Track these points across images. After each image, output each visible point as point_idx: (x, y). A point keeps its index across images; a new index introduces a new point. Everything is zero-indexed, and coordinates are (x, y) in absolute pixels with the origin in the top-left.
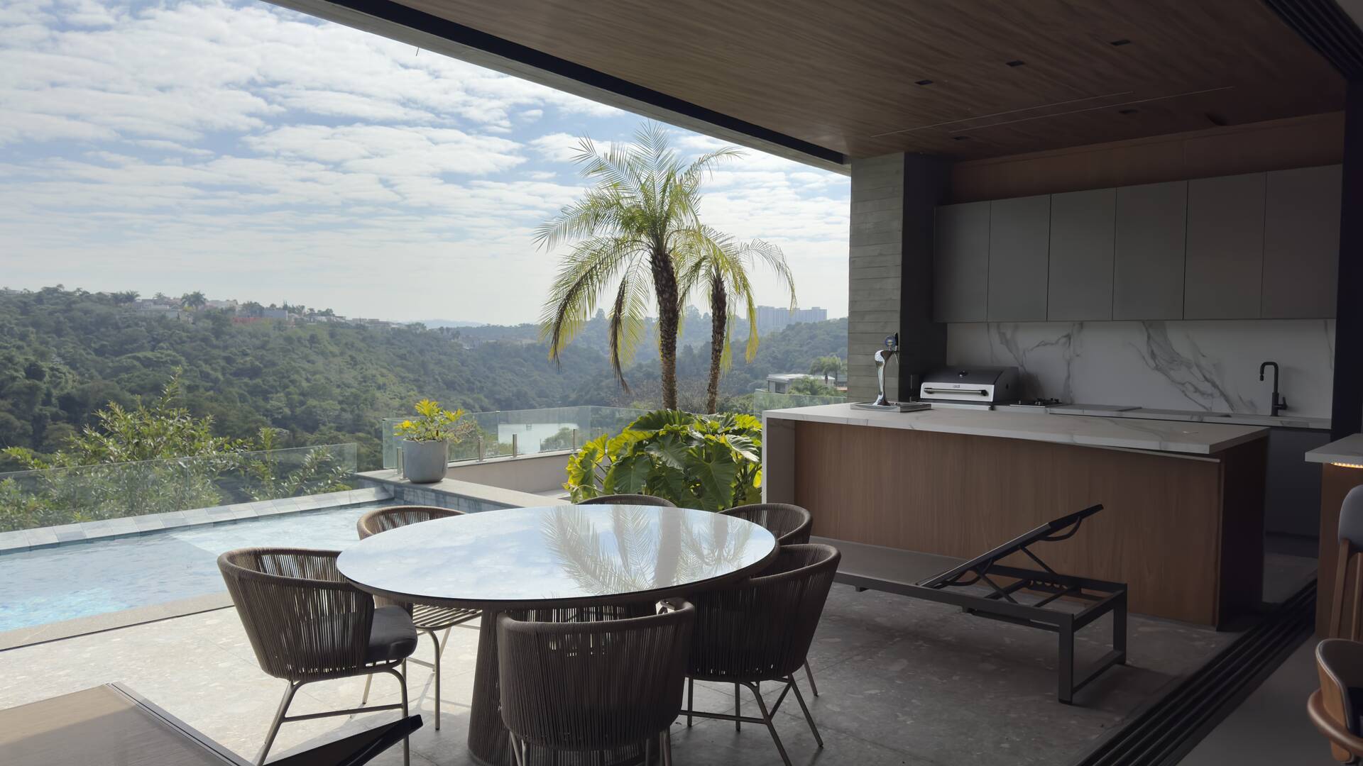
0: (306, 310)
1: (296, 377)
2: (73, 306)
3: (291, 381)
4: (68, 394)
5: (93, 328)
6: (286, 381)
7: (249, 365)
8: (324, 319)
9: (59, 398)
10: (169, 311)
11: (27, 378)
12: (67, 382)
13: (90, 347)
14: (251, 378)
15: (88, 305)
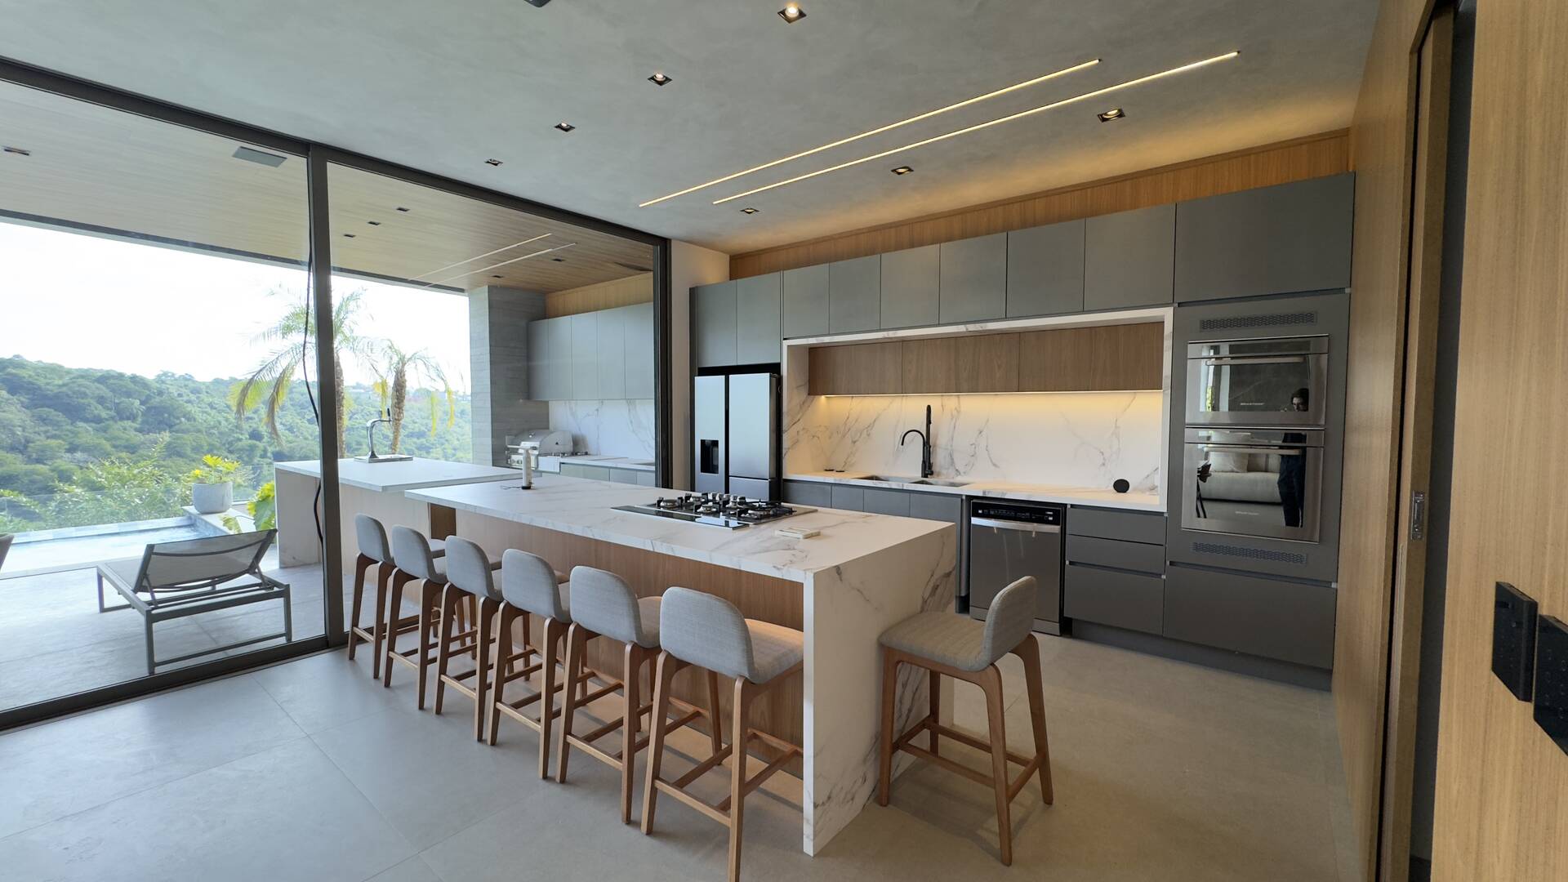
1: (448, 437)
2: (294, 390)
3: (447, 440)
6: (443, 441)
7: (417, 430)
9: (273, 453)
10: (363, 393)
11: (250, 439)
13: (304, 418)
14: (418, 438)
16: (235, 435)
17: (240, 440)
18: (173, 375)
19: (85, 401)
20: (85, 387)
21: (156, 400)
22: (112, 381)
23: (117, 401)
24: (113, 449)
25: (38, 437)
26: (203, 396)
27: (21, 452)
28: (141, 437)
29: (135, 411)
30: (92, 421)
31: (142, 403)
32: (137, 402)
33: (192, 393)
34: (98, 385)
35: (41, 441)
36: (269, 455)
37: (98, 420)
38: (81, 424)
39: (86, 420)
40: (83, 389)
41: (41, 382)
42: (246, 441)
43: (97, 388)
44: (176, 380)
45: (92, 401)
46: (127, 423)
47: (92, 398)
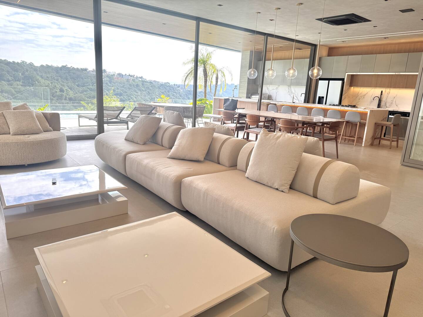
0: (135, 76)
1: (132, 97)
2: (70, 71)
3: (131, 98)
4: (71, 97)
5: (76, 78)
6: (130, 98)
8: (140, 79)
9: (68, 98)
11: (60, 92)
12: (70, 94)
13: (75, 84)
14: (120, 96)
15: (74, 71)
16: (55, 90)
17: (56, 92)
18: (26, 63)
19: (4, 72)
20: (3, 67)
21: (27, 73)
22: (11, 65)
23: (13, 73)
24: (15, 93)
26: (38, 72)
28: (23, 88)
29: (20, 78)
30: (6, 81)
31: (22, 74)
32: (20, 74)
33: (34, 71)
34: (7, 66)
36: (67, 99)
37: (9, 81)
38: (3, 82)
39: (4, 81)
40: (2, 68)
42: (58, 93)
43: (7, 67)
44: (27, 65)
45: (6, 73)
46: (18, 82)
47: (5, 71)
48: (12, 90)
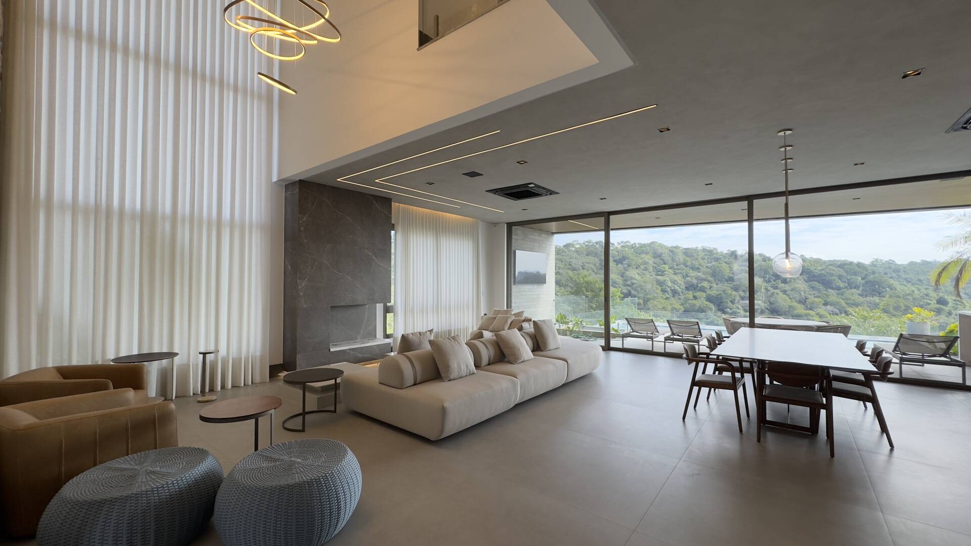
11: (937, 304)
16: (925, 301)
17: (929, 304)
18: (881, 261)
19: (833, 278)
20: (833, 271)
21: (871, 277)
22: (846, 266)
23: (849, 278)
24: (846, 305)
25: (810, 297)
26: (901, 274)
27: (803, 304)
28: (861, 299)
29: (858, 284)
30: (835, 289)
31: (863, 279)
32: (860, 278)
33: (894, 272)
35: (811, 299)
37: (839, 288)
41: (812, 268)
42: (933, 305)
44: (883, 264)
46: (854, 291)
47: (836, 276)
48: (842, 301)
